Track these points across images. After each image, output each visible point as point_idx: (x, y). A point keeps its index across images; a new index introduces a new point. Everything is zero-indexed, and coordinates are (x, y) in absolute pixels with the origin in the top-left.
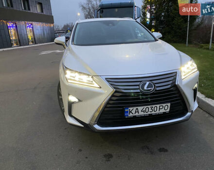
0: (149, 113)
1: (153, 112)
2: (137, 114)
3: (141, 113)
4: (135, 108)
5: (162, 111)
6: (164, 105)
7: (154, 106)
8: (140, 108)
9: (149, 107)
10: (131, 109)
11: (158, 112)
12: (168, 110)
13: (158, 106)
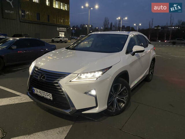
0: (42, 95)
1: (44, 96)
2: (37, 93)
3: (39, 94)
4: (36, 89)
5: (48, 97)
6: (49, 94)
7: (44, 92)
8: (38, 90)
9: (42, 91)
10: (35, 88)
11: (46, 96)
12: (52, 98)
13: (46, 93)
